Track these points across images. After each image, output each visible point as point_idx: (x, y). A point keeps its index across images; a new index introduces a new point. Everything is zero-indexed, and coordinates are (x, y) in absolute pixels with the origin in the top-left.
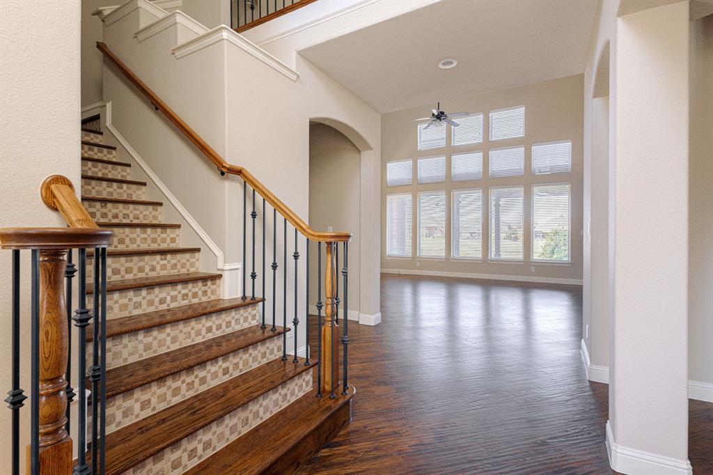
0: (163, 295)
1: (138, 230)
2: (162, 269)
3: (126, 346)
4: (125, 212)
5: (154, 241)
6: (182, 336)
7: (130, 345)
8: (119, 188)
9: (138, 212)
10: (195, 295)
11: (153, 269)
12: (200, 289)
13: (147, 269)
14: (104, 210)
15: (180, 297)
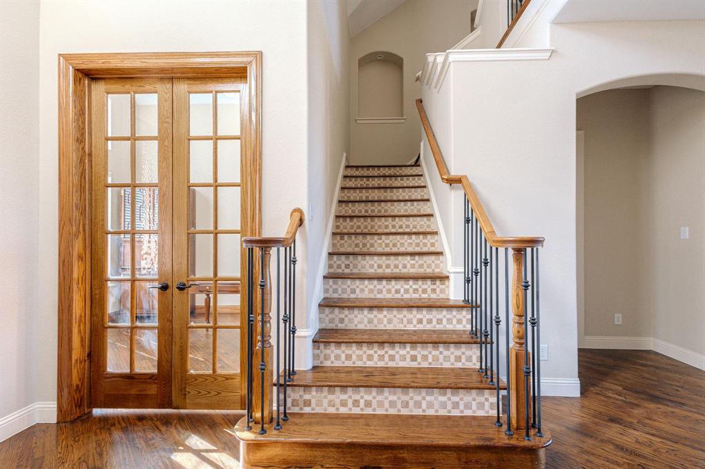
0: (398, 287)
1: (406, 237)
2: (411, 268)
3: (356, 316)
4: (407, 223)
5: (418, 245)
6: (395, 321)
7: (359, 316)
8: (411, 205)
9: (416, 223)
10: (424, 291)
11: (405, 267)
12: (429, 287)
13: (400, 267)
14: (394, 223)
15: (411, 290)
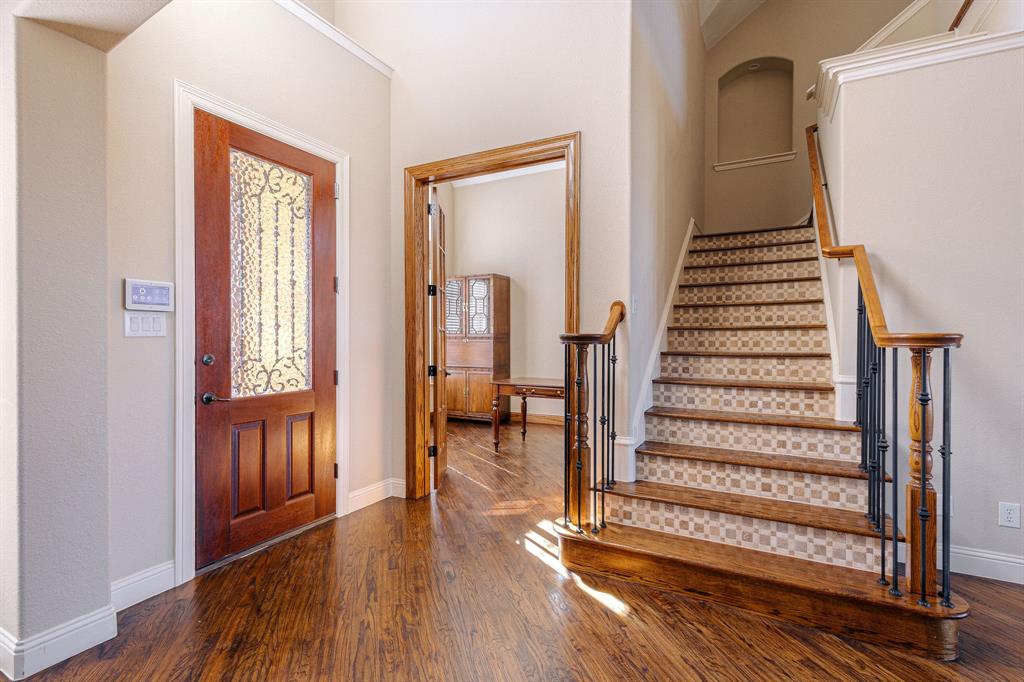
0: (755, 399)
1: (774, 333)
2: (779, 375)
3: (692, 430)
4: (779, 313)
5: (793, 344)
6: (745, 440)
7: (695, 430)
8: (790, 288)
9: (794, 313)
10: (795, 407)
11: (768, 373)
12: (802, 401)
13: (762, 372)
14: (758, 314)
15: (774, 404)
